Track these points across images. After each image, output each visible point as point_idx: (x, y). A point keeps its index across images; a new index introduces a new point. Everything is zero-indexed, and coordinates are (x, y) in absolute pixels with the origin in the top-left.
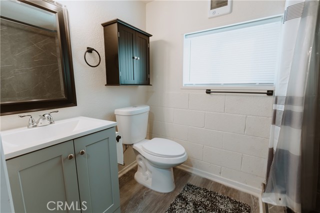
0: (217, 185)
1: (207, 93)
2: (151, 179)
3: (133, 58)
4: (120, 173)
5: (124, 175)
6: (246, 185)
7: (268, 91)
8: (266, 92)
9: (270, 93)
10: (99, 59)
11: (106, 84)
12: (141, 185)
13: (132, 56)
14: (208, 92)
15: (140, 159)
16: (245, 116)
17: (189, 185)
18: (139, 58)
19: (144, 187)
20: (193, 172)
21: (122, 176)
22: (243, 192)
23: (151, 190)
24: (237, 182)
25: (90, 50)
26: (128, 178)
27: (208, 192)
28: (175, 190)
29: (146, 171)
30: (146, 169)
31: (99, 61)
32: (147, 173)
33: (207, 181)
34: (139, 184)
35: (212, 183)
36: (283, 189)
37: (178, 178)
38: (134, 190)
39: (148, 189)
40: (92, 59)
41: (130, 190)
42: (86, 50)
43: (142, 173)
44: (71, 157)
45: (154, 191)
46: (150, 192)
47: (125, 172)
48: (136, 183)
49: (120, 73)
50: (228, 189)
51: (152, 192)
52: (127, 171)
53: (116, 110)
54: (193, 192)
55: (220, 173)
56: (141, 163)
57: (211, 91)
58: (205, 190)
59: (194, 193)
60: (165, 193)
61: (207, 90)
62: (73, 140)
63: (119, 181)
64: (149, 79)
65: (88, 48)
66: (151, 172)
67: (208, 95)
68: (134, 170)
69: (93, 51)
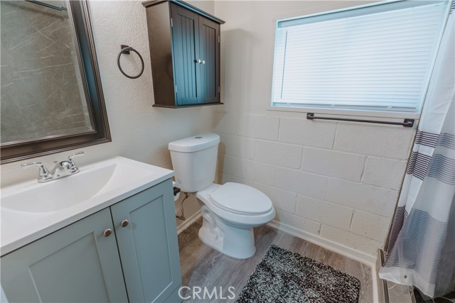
0: (314, 247)
1: (308, 118)
2: (222, 238)
3: (195, 61)
4: (179, 229)
5: (184, 232)
6: (355, 250)
7: (406, 120)
8: (402, 121)
9: (408, 123)
10: (141, 64)
11: (154, 103)
12: (209, 247)
13: (193, 59)
14: (311, 116)
15: (207, 211)
16: (365, 156)
17: (275, 249)
18: (204, 62)
19: (213, 251)
20: (280, 228)
21: (182, 233)
22: (350, 259)
23: (223, 254)
24: (342, 245)
25: (126, 50)
26: (190, 237)
27: (301, 258)
28: (256, 254)
29: (215, 227)
30: (215, 225)
31: (141, 68)
32: (217, 229)
33: (299, 242)
34: (205, 245)
35: (307, 245)
36: (412, 263)
37: (259, 236)
38: (199, 254)
39: (219, 253)
40: (130, 65)
41: (193, 255)
42: (120, 50)
43: (209, 230)
44: (108, 234)
45: (226, 256)
46: (220, 257)
47: (185, 228)
48: (201, 243)
49: (176, 87)
50: (328, 254)
51: (224, 257)
52: (188, 225)
53: (170, 144)
54: (281, 258)
55: (319, 232)
56: (207, 216)
57: (315, 115)
58: (297, 255)
59: (282, 260)
60: (242, 260)
61: (308, 114)
62: (110, 207)
63: (179, 239)
64: (219, 93)
65: (123, 47)
66: (222, 230)
67: (310, 121)
68: (198, 224)
69: (132, 52)
